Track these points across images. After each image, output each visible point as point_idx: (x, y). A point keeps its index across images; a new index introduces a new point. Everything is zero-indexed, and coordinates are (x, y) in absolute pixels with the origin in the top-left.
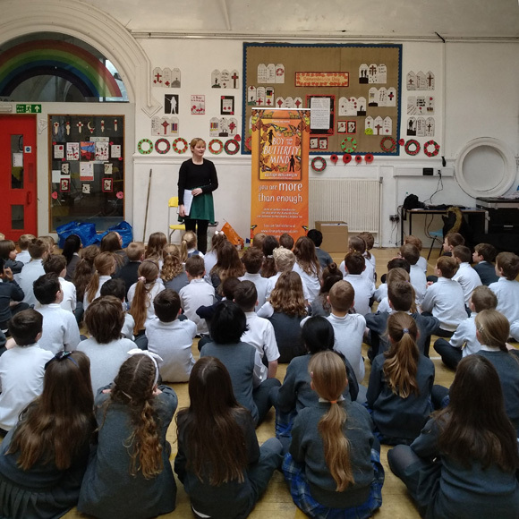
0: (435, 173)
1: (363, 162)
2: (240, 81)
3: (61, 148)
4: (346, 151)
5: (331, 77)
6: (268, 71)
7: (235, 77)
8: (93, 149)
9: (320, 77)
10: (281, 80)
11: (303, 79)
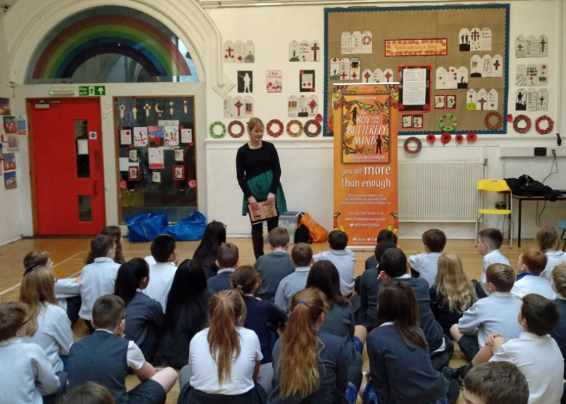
0: (549, 153)
1: (465, 142)
2: (321, 53)
3: (128, 133)
4: (445, 129)
5: (426, 45)
6: (353, 39)
7: (315, 48)
8: (163, 134)
9: (414, 45)
10: (368, 49)
11: (394, 48)
